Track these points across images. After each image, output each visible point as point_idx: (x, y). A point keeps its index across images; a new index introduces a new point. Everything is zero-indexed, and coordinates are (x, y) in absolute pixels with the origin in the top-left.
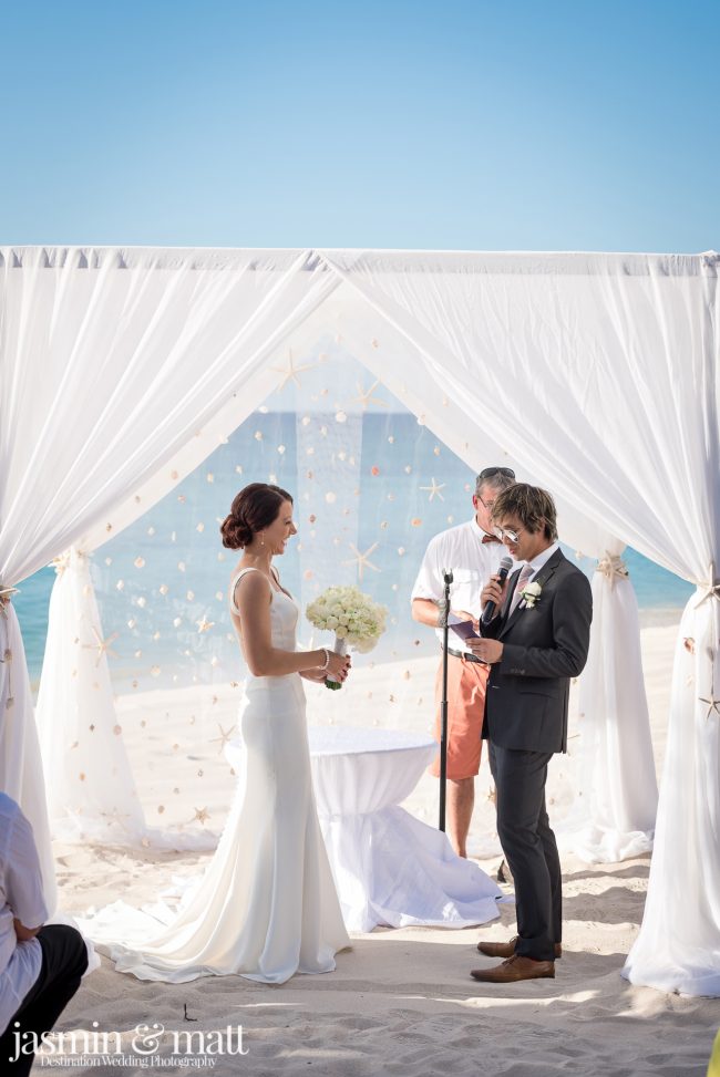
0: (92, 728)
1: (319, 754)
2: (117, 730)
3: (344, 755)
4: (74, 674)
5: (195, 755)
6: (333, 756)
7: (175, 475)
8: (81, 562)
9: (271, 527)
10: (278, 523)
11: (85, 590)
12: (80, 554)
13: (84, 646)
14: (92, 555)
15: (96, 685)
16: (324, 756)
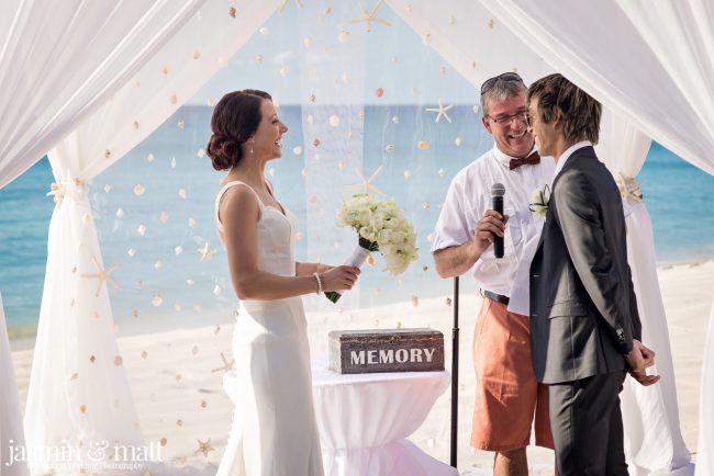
0: (93, 359)
1: (322, 383)
2: (118, 361)
3: (348, 384)
4: (72, 304)
5: (206, 388)
6: (338, 385)
7: (174, 100)
8: (80, 191)
9: (258, 132)
10: (264, 125)
11: (85, 217)
12: (78, 181)
13: (83, 276)
14: (91, 183)
15: (97, 315)
16: (329, 386)
